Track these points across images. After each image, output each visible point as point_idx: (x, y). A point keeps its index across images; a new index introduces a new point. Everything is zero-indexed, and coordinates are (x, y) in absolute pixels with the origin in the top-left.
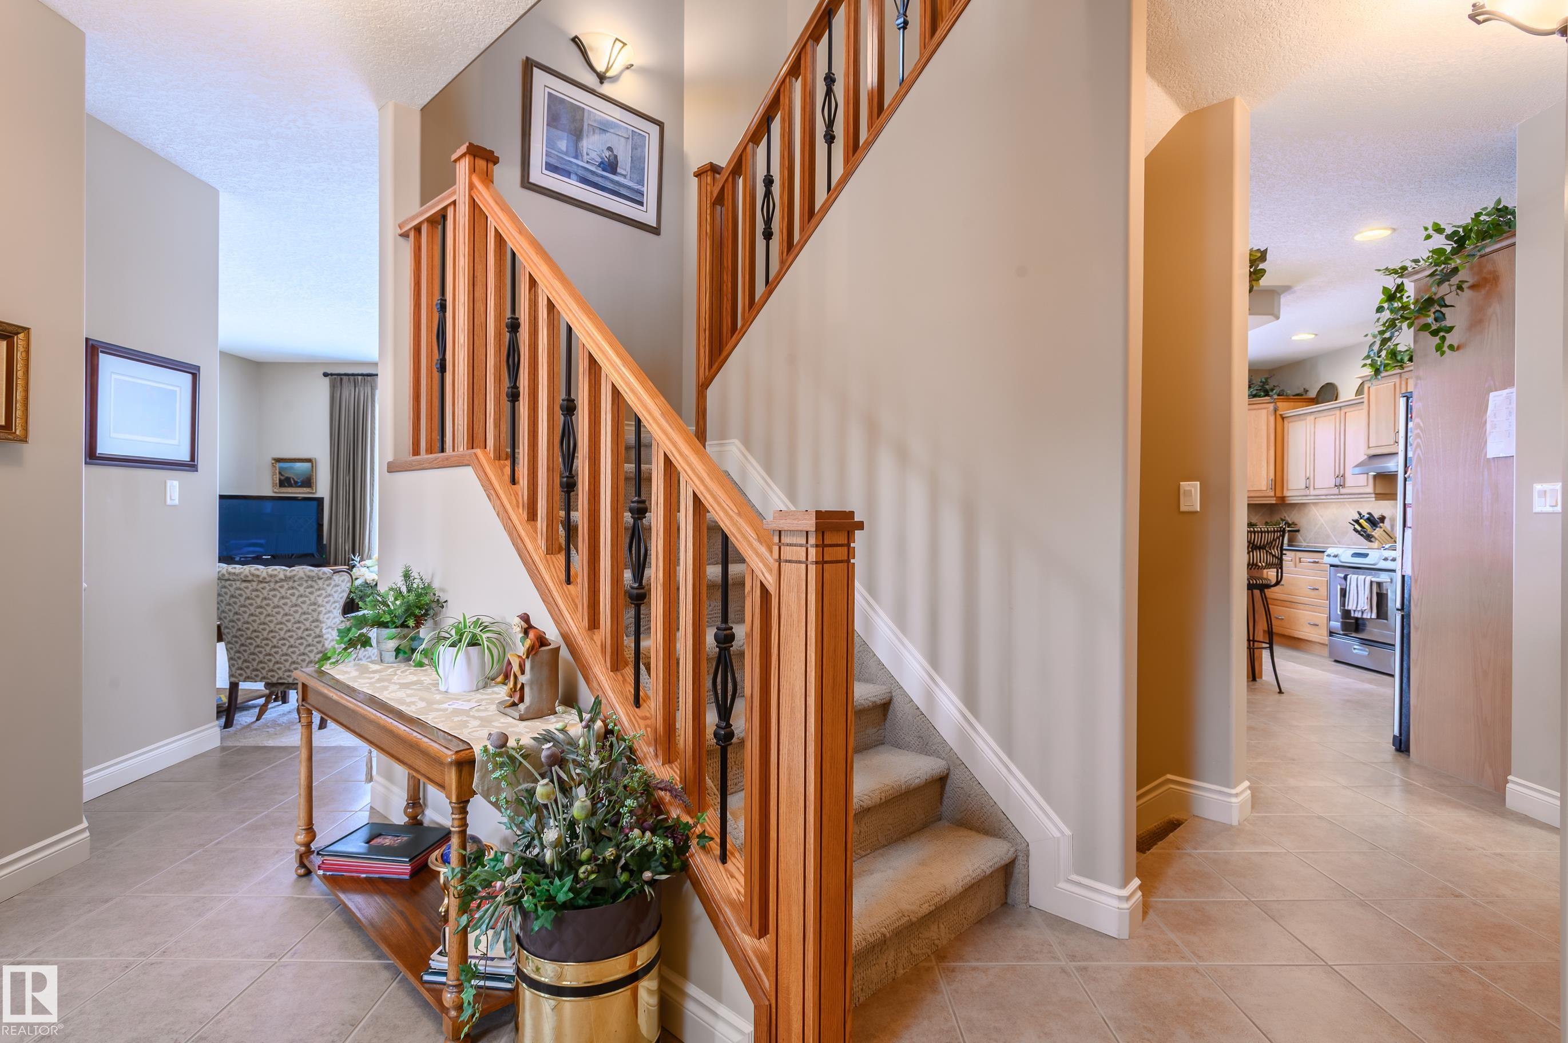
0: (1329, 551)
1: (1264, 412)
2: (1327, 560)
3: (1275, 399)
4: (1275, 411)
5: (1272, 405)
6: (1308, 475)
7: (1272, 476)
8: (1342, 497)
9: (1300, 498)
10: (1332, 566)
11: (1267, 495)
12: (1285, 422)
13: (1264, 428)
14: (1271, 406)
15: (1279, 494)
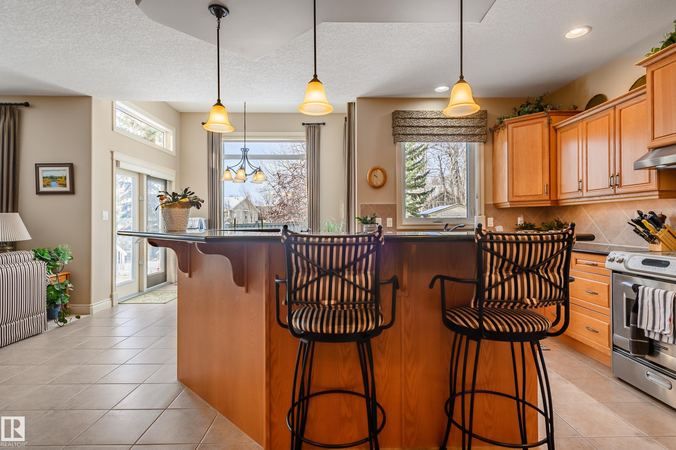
0: (612, 255)
1: (539, 125)
2: (609, 265)
3: (549, 113)
4: (549, 124)
5: (546, 118)
6: (580, 178)
7: (547, 182)
8: (618, 196)
9: (573, 200)
10: (614, 271)
11: (542, 198)
12: (558, 132)
13: (540, 140)
14: (546, 120)
15: (553, 198)
